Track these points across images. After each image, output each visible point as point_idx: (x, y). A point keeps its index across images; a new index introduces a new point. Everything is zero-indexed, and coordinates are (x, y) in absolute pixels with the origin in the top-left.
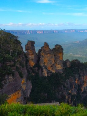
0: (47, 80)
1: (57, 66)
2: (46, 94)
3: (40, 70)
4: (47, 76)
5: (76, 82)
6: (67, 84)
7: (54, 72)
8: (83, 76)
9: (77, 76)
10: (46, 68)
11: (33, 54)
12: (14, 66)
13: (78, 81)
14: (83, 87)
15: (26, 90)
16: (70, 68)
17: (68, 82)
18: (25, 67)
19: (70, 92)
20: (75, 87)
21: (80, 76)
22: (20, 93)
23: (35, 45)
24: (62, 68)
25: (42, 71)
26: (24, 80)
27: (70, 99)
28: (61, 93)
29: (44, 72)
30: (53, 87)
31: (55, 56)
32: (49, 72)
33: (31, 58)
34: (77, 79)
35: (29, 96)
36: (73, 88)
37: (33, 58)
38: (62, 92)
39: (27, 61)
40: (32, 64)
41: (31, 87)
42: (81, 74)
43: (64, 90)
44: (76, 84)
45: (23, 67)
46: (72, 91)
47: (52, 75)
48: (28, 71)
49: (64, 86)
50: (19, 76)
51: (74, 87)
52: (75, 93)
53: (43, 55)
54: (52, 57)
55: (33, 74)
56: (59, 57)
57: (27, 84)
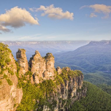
1: (49, 73)
2: (38, 100)
4: (39, 83)
5: (67, 87)
6: (58, 90)
7: (45, 79)
9: (67, 82)
10: (38, 75)
12: (1, 73)
14: (74, 92)
15: (16, 97)
16: (61, 75)
17: (59, 88)
18: (15, 75)
19: (61, 97)
20: (65, 93)
21: (70, 82)
22: (9, 100)
24: (53, 75)
27: (61, 104)
28: (52, 98)
29: (35, 80)
30: (45, 93)
31: (46, 63)
32: (40, 79)
33: (22, 66)
34: (67, 85)
35: (20, 103)
36: (63, 93)
37: (25, 66)
38: (54, 98)
40: (24, 71)
41: (22, 94)
42: (72, 81)
43: (56, 95)
44: (66, 90)
45: (12, 74)
46: (63, 96)
47: (44, 82)
48: (19, 79)
49: (55, 92)
50: (8, 84)
51: (64, 92)
52: (66, 98)
53: (34, 63)
54: (43, 65)
55: (25, 82)
56: (50, 64)
57: (17, 91)
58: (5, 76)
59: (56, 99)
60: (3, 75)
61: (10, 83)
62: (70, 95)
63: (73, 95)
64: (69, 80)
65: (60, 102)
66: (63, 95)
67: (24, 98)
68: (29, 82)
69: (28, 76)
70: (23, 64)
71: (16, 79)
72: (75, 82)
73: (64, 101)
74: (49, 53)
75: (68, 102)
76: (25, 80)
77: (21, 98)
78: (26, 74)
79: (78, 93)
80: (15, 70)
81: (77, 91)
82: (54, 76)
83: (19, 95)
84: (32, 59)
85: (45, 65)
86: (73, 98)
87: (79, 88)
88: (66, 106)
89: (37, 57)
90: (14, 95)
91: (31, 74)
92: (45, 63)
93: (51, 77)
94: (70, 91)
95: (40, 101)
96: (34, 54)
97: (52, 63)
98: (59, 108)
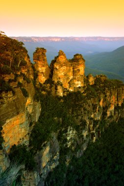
0: (62, 101)
1: (76, 82)
2: (61, 119)
3: (53, 88)
4: (62, 96)
5: (101, 103)
6: (89, 106)
7: (71, 90)
8: (110, 96)
9: (102, 96)
10: (61, 85)
11: (43, 66)
12: (15, 80)
13: (103, 102)
14: (110, 110)
15: (33, 113)
16: (95, 85)
17: (91, 104)
18: (32, 83)
19: (92, 116)
20: (99, 111)
21: (106, 96)
22: (24, 116)
23: (46, 54)
24: (82, 85)
25: (56, 89)
26: (29, 101)
27: (92, 126)
28: (80, 117)
29: (58, 91)
30: (71, 110)
31: (73, 69)
32: (65, 90)
33: (41, 71)
34: (102, 100)
35: (37, 121)
36: (96, 111)
37: (44, 71)
38: (82, 117)
39: (36, 76)
40: (42, 79)
41: (40, 109)
42: (108, 94)
43: (85, 113)
44: (100, 107)
45: (28, 82)
46: (95, 115)
47: (70, 94)
48: (37, 89)
49: (85, 109)
50: (22, 95)
51: (97, 110)
52: (99, 118)
53: (58, 68)
54: (70, 70)
55: (44, 93)
56: (79, 70)
57: (34, 106)
58: (20, 85)
59: (86, 118)
60: (17, 83)
61: (26, 94)
62: (104, 114)
63: (108, 113)
64: (104, 93)
65: (90, 124)
66: (96, 113)
67: (42, 115)
68: (49, 93)
69: (49, 85)
70: (42, 69)
71: (33, 89)
72: (113, 96)
73: (96, 122)
74: (77, 55)
75: (101, 123)
76: (44, 90)
77: (39, 115)
78: (46, 82)
79: (117, 112)
80: (32, 77)
81: (115, 108)
82: (84, 87)
83: (35, 111)
84: (54, 62)
85: (72, 70)
86: (108, 118)
87: (118, 104)
88: (98, 128)
89: (62, 59)
90: (30, 110)
91: (53, 82)
92: (71, 68)
93: (80, 87)
94: (106, 108)
95: (63, 120)
96: (58, 55)
97: (82, 69)
98: (89, 131)
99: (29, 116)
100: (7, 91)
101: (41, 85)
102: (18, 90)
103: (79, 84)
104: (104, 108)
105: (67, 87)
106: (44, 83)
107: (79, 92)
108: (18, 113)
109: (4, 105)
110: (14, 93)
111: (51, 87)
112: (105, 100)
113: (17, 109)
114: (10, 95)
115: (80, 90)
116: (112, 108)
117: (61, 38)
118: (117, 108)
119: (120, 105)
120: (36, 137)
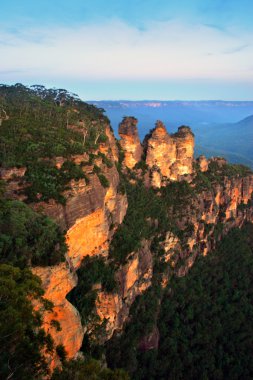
0: (159, 194)
1: (181, 168)
2: (156, 221)
3: (147, 174)
4: (159, 187)
5: (217, 199)
6: (199, 202)
7: (173, 178)
8: (231, 189)
9: (219, 188)
10: (159, 171)
11: (133, 143)
12: (90, 163)
13: (220, 197)
14: (230, 209)
15: (115, 210)
16: (207, 173)
17: (202, 200)
18: (114, 167)
19: (203, 217)
20: (213, 210)
21: (225, 189)
22: (102, 214)
23: (137, 125)
24: (190, 172)
25: (151, 177)
26: (110, 193)
27: (202, 232)
28: (185, 219)
29: (154, 179)
30: (171, 208)
31: (177, 147)
32: (163, 179)
33: (129, 151)
34: (219, 194)
35: (121, 222)
36: (209, 211)
37: (134, 150)
38: (188, 218)
39: (122, 156)
40: (131, 162)
41: (127, 206)
42: (228, 185)
43: (192, 213)
44: (215, 205)
45: (109, 166)
46: (207, 216)
47: (171, 185)
48: (123, 176)
49: (192, 208)
50: (100, 184)
51: (211, 208)
52: (213, 221)
53: (153, 145)
54: (171, 149)
55: (132, 182)
56: (185, 150)
57: (117, 201)
58: (97, 170)
59: (194, 221)
60: (92, 167)
61: (105, 183)
62: (222, 215)
63: (228, 214)
64: (223, 185)
65: (200, 229)
66: (209, 214)
67: (129, 213)
68: (140, 182)
69: (140, 170)
70: (131, 147)
71: (116, 176)
72: (236, 189)
73: (208, 227)
74: (183, 127)
75: (216, 228)
76: (134, 179)
77: (124, 214)
78: (137, 166)
79: (240, 213)
80: (115, 158)
81: (238, 207)
82: (192, 175)
83: (119, 208)
84: (148, 137)
85: (175, 149)
86: (228, 220)
87: (242, 201)
88: (212, 236)
89: (160, 133)
90: (111, 206)
91: (146, 167)
92: (174, 147)
93: (186, 175)
94: (224, 206)
95: (160, 223)
96: (154, 127)
97: (189, 148)
98: (198, 239)
99: (110, 215)
100: (77, 179)
101: (129, 170)
102: (94, 178)
103: (185, 169)
104: (221, 206)
105: (167, 174)
106: (134, 168)
107: (184, 182)
108: (93, 211)
109: (74, 199)
110: (88, 182)
111: (143, 174)
112: (223, 194)
113: (92, 204)
114: (82, 184)
115: (186, 179)
116: (234, 207)
117: (162, 102)
118: (241, 207)
119: (246, 202)
120: (119, 245)
